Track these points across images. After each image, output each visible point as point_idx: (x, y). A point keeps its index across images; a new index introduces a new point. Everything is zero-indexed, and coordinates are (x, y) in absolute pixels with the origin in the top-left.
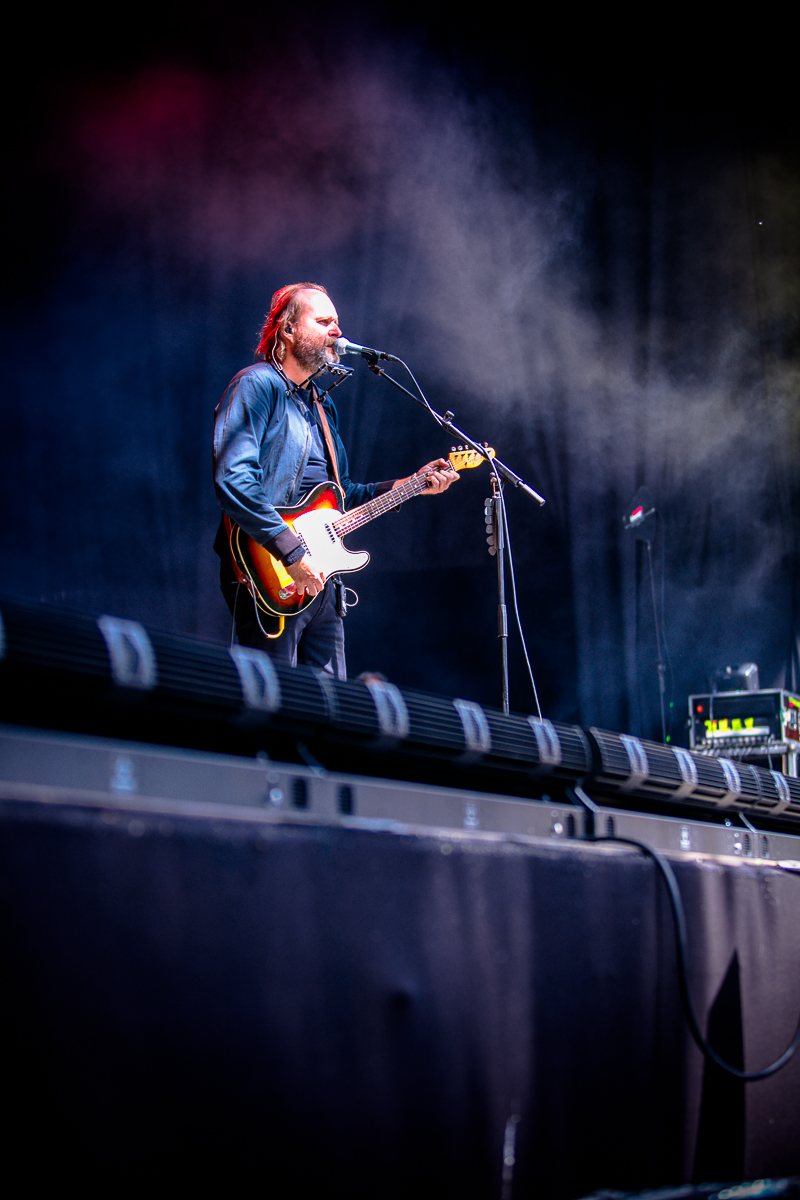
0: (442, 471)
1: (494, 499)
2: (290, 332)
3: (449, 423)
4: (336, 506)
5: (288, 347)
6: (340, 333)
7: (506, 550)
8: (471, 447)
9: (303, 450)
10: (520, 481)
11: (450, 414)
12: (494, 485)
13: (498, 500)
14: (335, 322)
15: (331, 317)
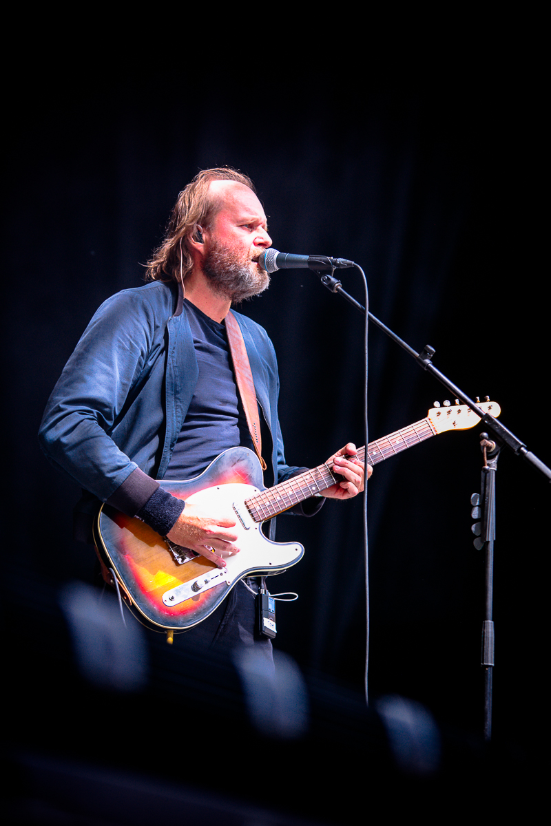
1: (484, 469)
2: (201, 241)
3: (428, 361)
5: (198, 261)
6: (270, 241)
10: (522, 446)
11: (429, 349)
12: (485, 450)
13: (490, 472)
14: (263, 227)
15: (258, 220)
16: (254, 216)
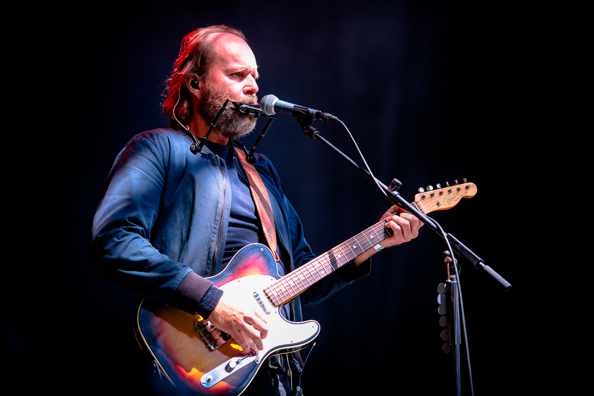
0: (402, 214)
1: (448, 283)
2: (197, 88)
3: (396, 193)
4: (268, 270)
7: (463, 346)
9: (220, 206)
10: (480, 261)
11: (396, 182)
12: (448, 266)
13: (453, 285)
15: (247, 69)
16: (243, 66)
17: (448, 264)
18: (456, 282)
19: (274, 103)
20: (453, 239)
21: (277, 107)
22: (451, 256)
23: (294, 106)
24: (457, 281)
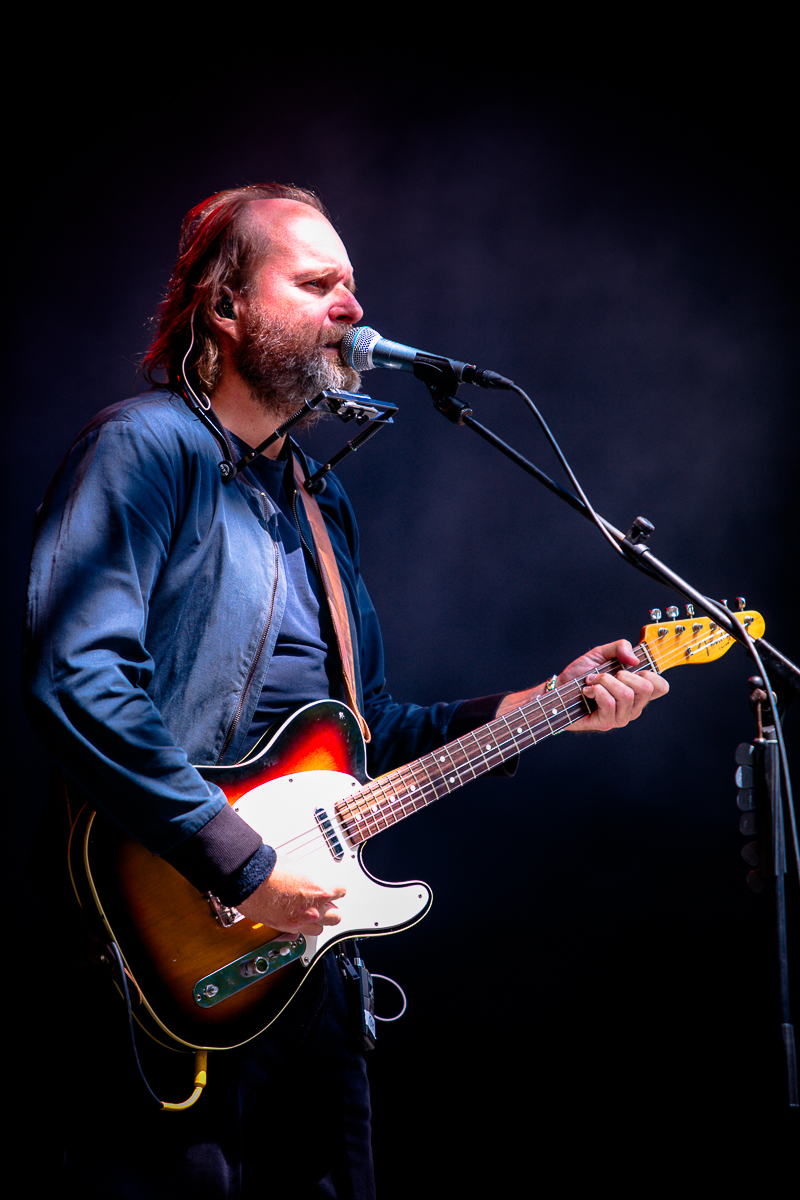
1: (758, 745)
2: (229, 314)
3: (641, 547)
5: (226, 353)
6: (359, 311)
8: (701, 610)
9: (264, 616)
11: (642, 525)
12: (759, 709)
13: (770, 748)
14: (346, 285)
15: (335, 272)
16: (328, 265)
17: (760, 706)
18: (775, 741)
19: (372, 347)
20: (769, 651)
21: (379, 354)
22: (764, 687)
23: (418, 354)
24: (778, 739)
